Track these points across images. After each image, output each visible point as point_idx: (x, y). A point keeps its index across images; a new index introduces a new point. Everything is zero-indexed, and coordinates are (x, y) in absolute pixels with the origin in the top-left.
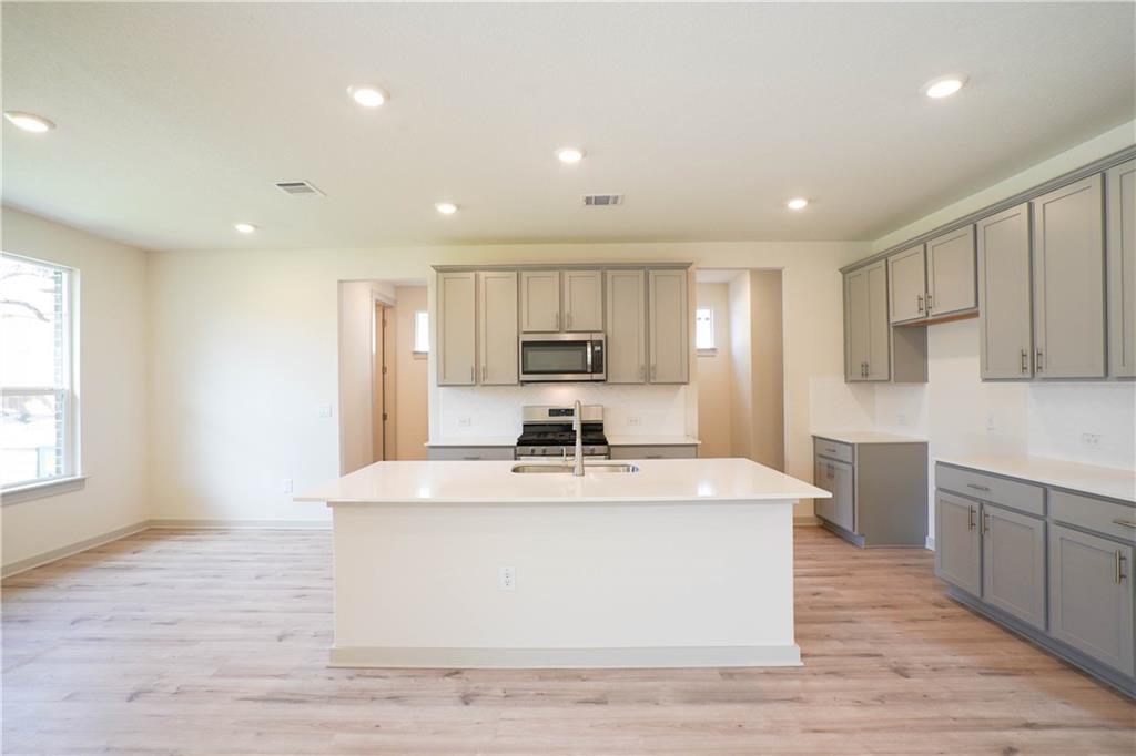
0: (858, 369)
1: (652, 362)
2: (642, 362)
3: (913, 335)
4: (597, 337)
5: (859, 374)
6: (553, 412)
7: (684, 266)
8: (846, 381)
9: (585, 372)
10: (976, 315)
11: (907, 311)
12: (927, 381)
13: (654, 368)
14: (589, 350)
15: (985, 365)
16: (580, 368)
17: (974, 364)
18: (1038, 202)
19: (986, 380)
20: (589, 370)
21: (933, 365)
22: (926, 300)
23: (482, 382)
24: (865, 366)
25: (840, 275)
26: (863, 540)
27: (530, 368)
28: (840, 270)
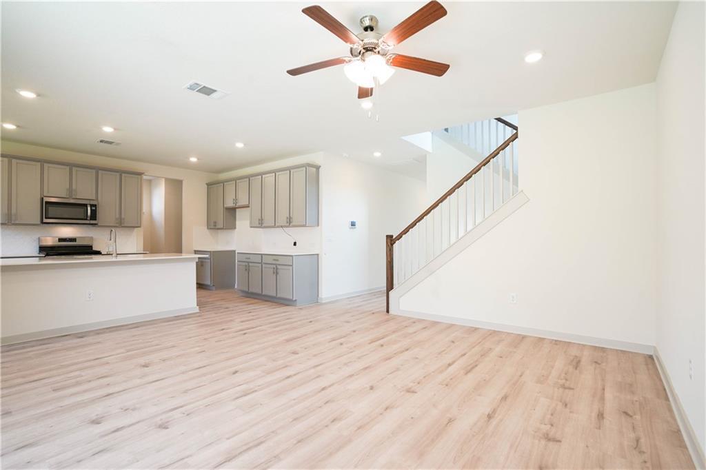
0: (212, 224)
1: (123, 216)
2: (118, 216)
3: (232, 211)
4: (92, 203)
5: (213, 226)
6: (61, 240)
7: (140, 174)
8: (208, 228)
9: (86, 219)
10: (249, 207)
11: (230, 204)
12: (235, 228)
13: (124, 219)
14: (89, 208)
15: (251, 223)
16: (83, 217)
17: (248, 223)
18: (264, 176)
19: (251, 227)
20: (89, 218)
21: (238, 223)
22: (236, 200)
23: (13, 222)
24: (215, 222)
25: (206, 186)
26: (214, 288)
27: (50, 216)
28: (207, 184)
